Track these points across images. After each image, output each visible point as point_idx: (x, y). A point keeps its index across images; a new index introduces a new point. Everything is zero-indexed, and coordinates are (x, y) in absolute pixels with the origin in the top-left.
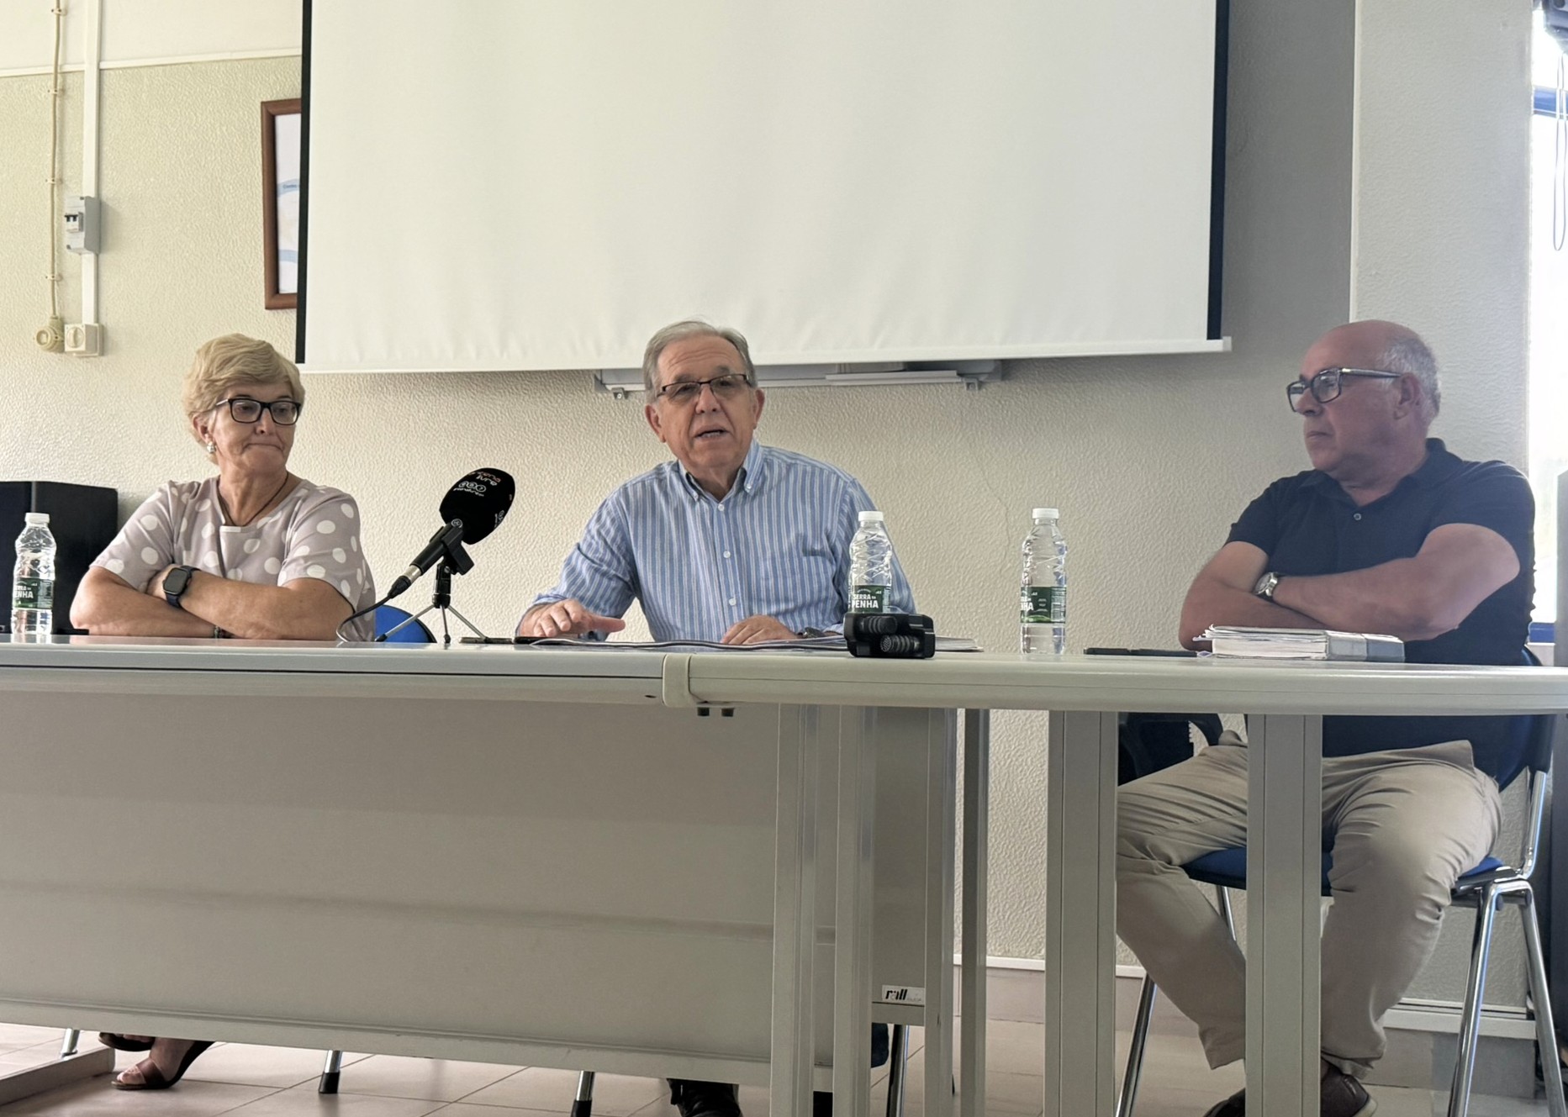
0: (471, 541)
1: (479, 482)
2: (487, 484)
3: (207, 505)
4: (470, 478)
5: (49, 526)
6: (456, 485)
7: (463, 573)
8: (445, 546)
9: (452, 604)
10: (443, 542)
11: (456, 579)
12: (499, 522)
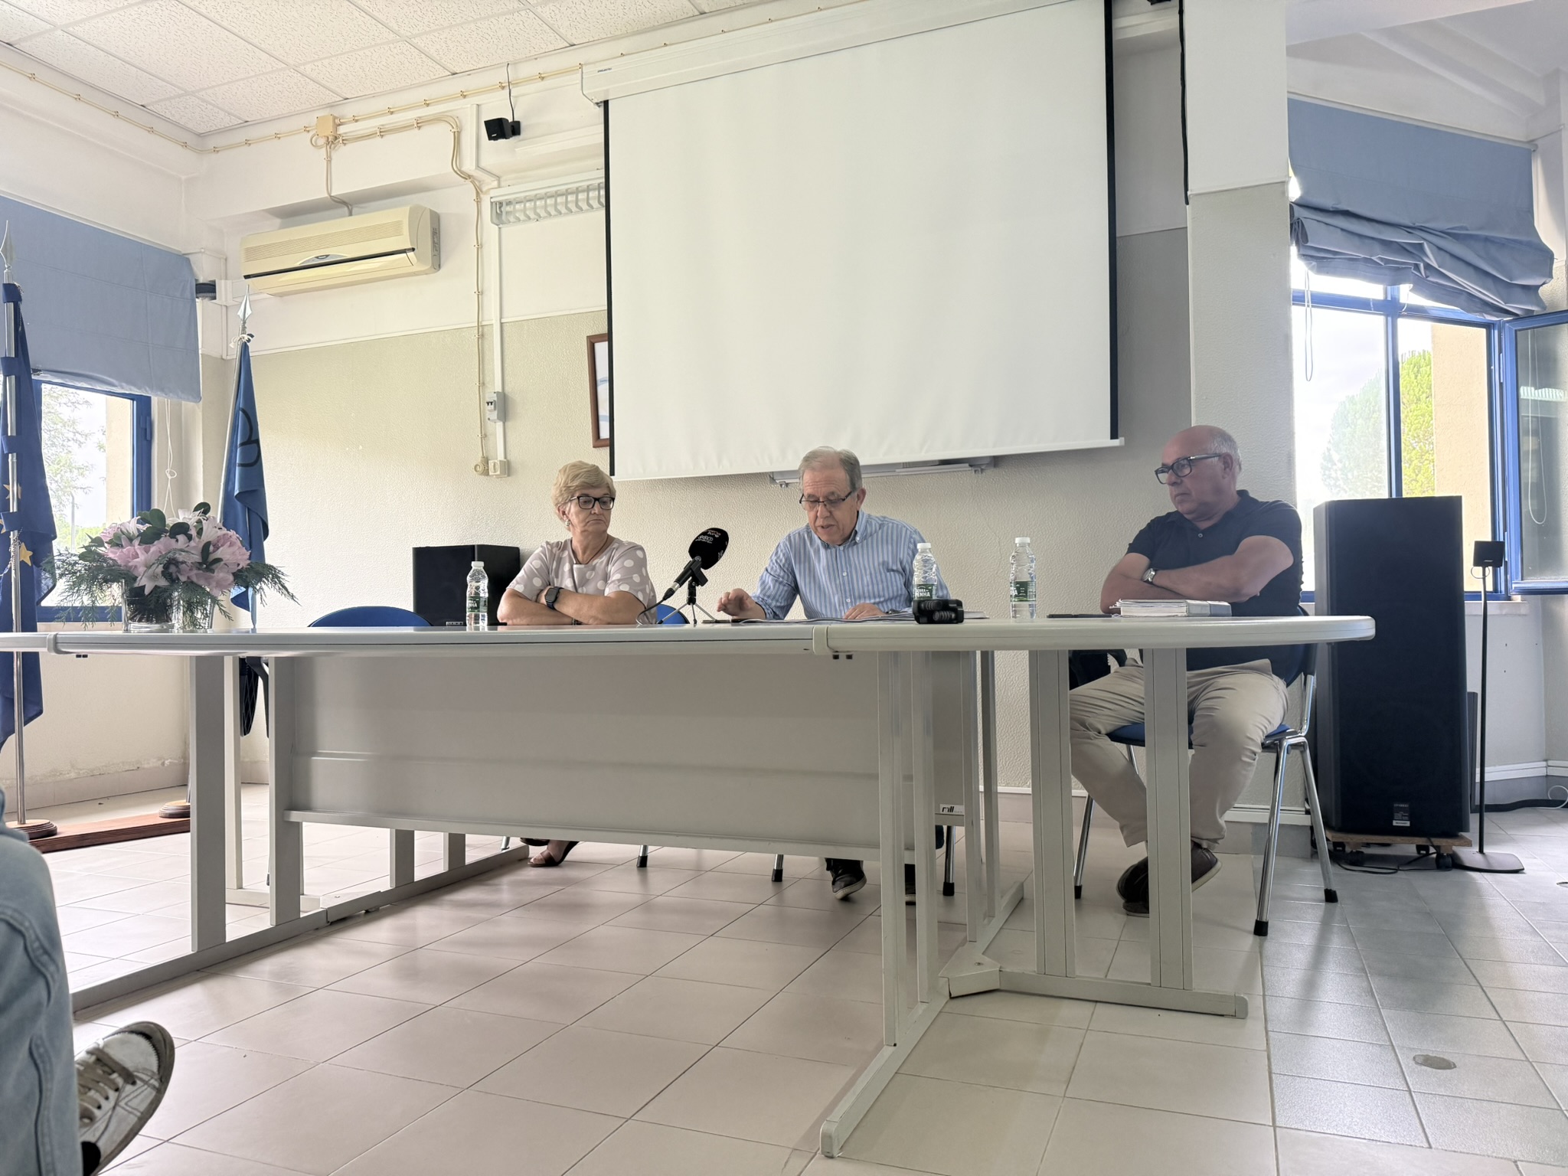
0: (706, 568)
1: (709, 536)
2: (713, 536)
3: (566, 553)
4: (704, 534)
5: (484, 568)
6: (697, 538)
7: (702, 586)
8: (692, 571)
9: (697, 602)
10: (691, 569)
11: (699, 589)
12: (721, 557)
